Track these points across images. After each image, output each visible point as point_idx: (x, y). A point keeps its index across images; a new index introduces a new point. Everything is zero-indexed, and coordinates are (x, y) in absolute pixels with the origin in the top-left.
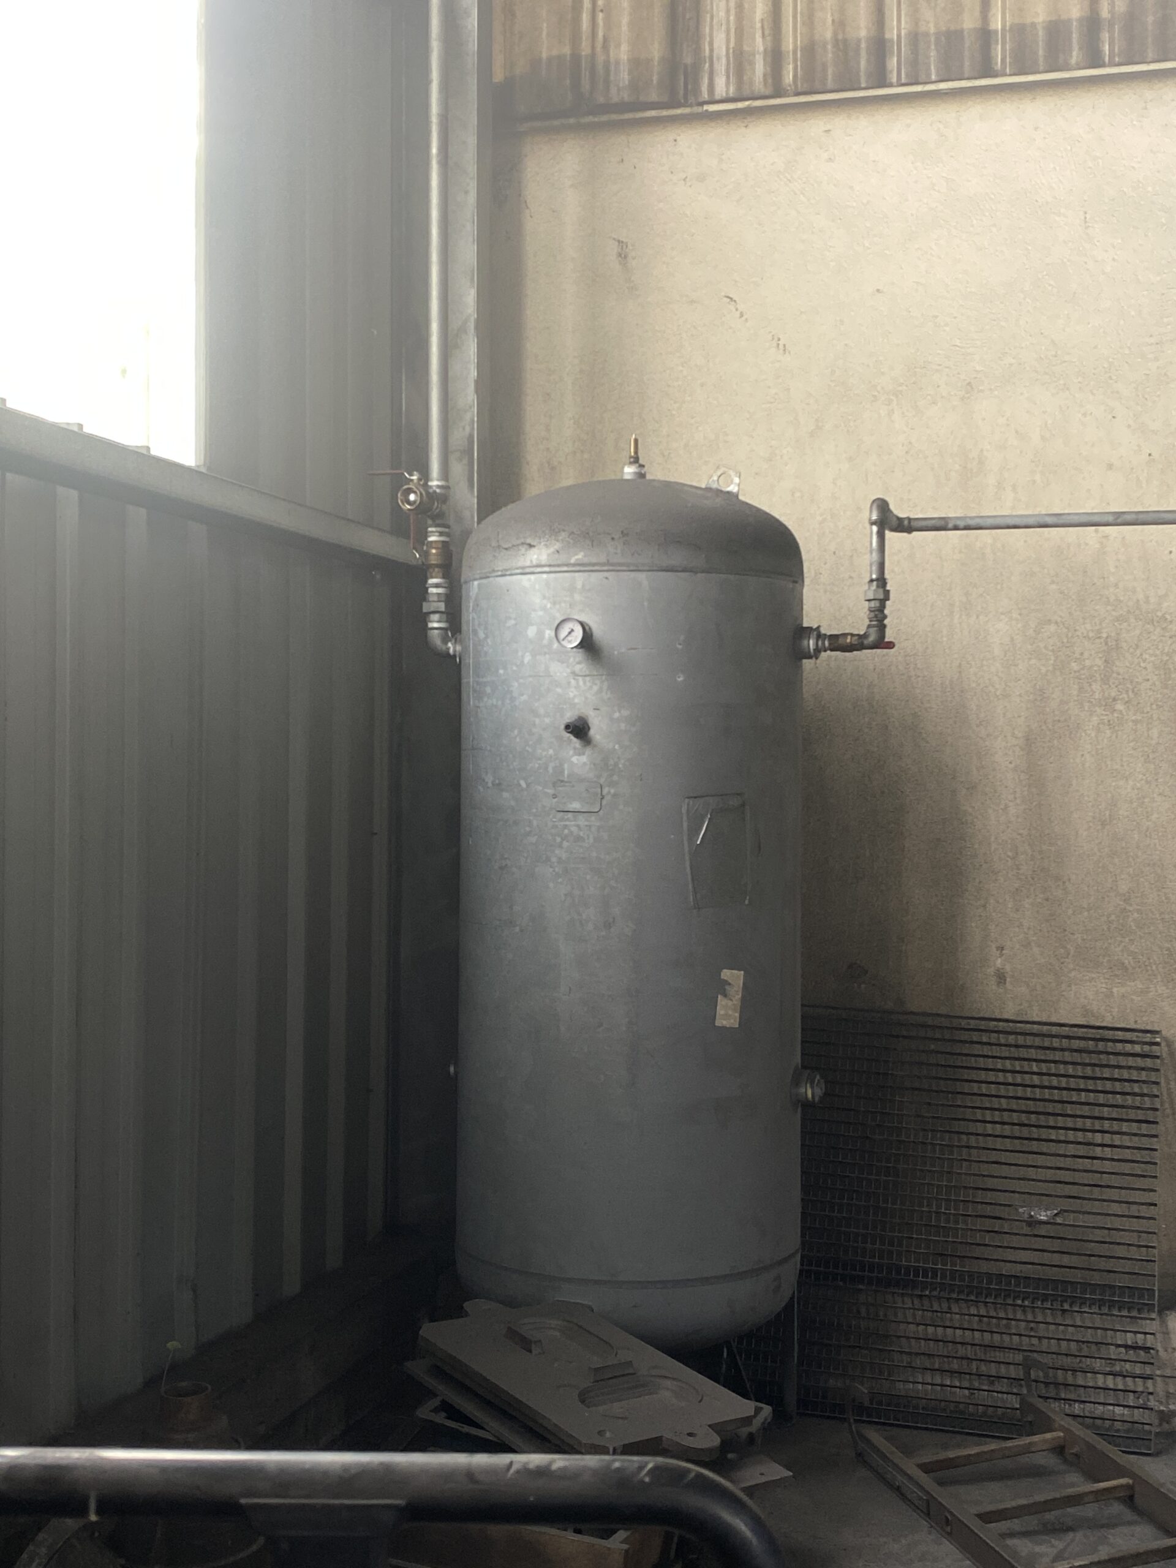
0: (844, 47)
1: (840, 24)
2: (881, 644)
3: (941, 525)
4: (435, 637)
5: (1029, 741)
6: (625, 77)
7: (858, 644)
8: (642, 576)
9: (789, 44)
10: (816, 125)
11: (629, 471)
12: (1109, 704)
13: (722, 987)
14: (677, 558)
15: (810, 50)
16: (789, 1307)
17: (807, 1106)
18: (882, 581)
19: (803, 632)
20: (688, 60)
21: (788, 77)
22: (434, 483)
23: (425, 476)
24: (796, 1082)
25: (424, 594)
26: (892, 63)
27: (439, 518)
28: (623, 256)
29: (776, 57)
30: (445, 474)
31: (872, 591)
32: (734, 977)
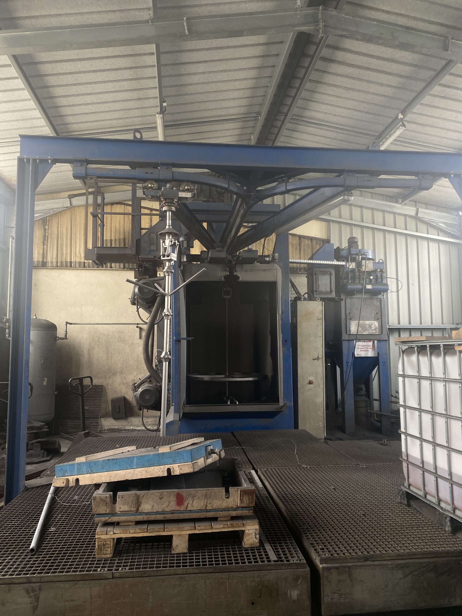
0: (66, 262)
1: (66, 259)
2: (66, 339)
3: (75, 324)
4: (7, 337)
5: (89, 350)
6: (36, 263)
7: (63, 339)
8: (35, 332)
9: (59, 261)
10: (62, 271)
11: (35, 317)
12: (98, 345)
13: (44, 380)
14: (40, 329)
15: (62, 262)
16: (53, 419)
17: (56, 395)
18: (66, 331)
19: (56, 337)
20: (45, 261)
21: (59, 265)
22: (8, 317)
23: (6, 317)
24: (54, 392)
25: (5, 332)
26: (72, 264)
27: (8, 322)
28: (35, 285)
29: (57, 262)
30: (9, 316)
31: (65, 333)
32: (46, 379)
